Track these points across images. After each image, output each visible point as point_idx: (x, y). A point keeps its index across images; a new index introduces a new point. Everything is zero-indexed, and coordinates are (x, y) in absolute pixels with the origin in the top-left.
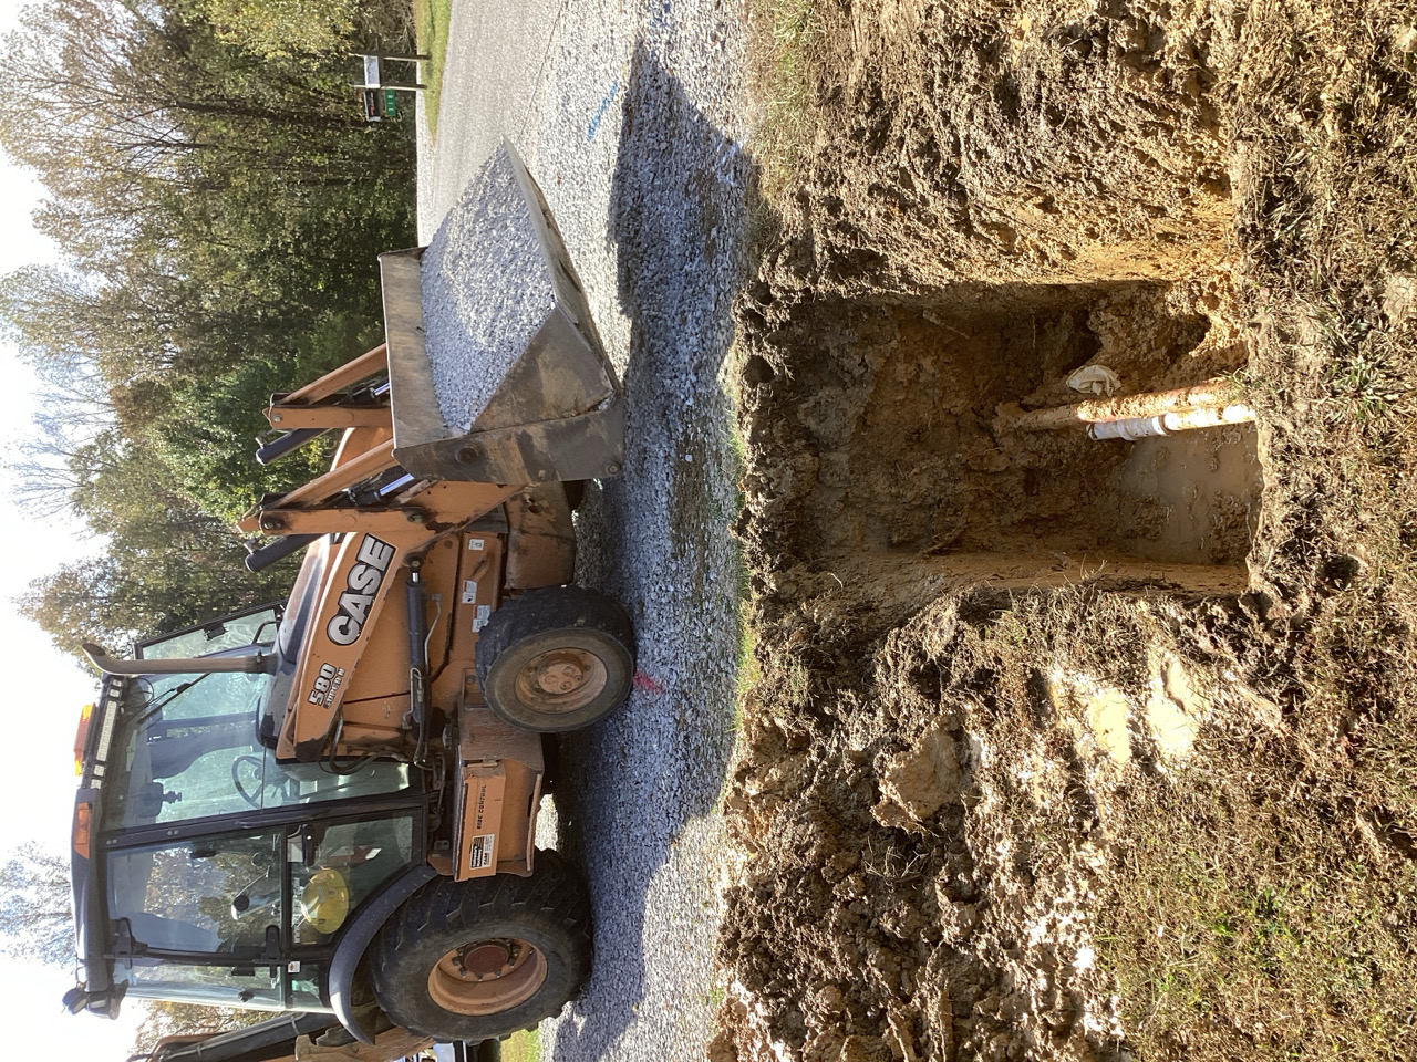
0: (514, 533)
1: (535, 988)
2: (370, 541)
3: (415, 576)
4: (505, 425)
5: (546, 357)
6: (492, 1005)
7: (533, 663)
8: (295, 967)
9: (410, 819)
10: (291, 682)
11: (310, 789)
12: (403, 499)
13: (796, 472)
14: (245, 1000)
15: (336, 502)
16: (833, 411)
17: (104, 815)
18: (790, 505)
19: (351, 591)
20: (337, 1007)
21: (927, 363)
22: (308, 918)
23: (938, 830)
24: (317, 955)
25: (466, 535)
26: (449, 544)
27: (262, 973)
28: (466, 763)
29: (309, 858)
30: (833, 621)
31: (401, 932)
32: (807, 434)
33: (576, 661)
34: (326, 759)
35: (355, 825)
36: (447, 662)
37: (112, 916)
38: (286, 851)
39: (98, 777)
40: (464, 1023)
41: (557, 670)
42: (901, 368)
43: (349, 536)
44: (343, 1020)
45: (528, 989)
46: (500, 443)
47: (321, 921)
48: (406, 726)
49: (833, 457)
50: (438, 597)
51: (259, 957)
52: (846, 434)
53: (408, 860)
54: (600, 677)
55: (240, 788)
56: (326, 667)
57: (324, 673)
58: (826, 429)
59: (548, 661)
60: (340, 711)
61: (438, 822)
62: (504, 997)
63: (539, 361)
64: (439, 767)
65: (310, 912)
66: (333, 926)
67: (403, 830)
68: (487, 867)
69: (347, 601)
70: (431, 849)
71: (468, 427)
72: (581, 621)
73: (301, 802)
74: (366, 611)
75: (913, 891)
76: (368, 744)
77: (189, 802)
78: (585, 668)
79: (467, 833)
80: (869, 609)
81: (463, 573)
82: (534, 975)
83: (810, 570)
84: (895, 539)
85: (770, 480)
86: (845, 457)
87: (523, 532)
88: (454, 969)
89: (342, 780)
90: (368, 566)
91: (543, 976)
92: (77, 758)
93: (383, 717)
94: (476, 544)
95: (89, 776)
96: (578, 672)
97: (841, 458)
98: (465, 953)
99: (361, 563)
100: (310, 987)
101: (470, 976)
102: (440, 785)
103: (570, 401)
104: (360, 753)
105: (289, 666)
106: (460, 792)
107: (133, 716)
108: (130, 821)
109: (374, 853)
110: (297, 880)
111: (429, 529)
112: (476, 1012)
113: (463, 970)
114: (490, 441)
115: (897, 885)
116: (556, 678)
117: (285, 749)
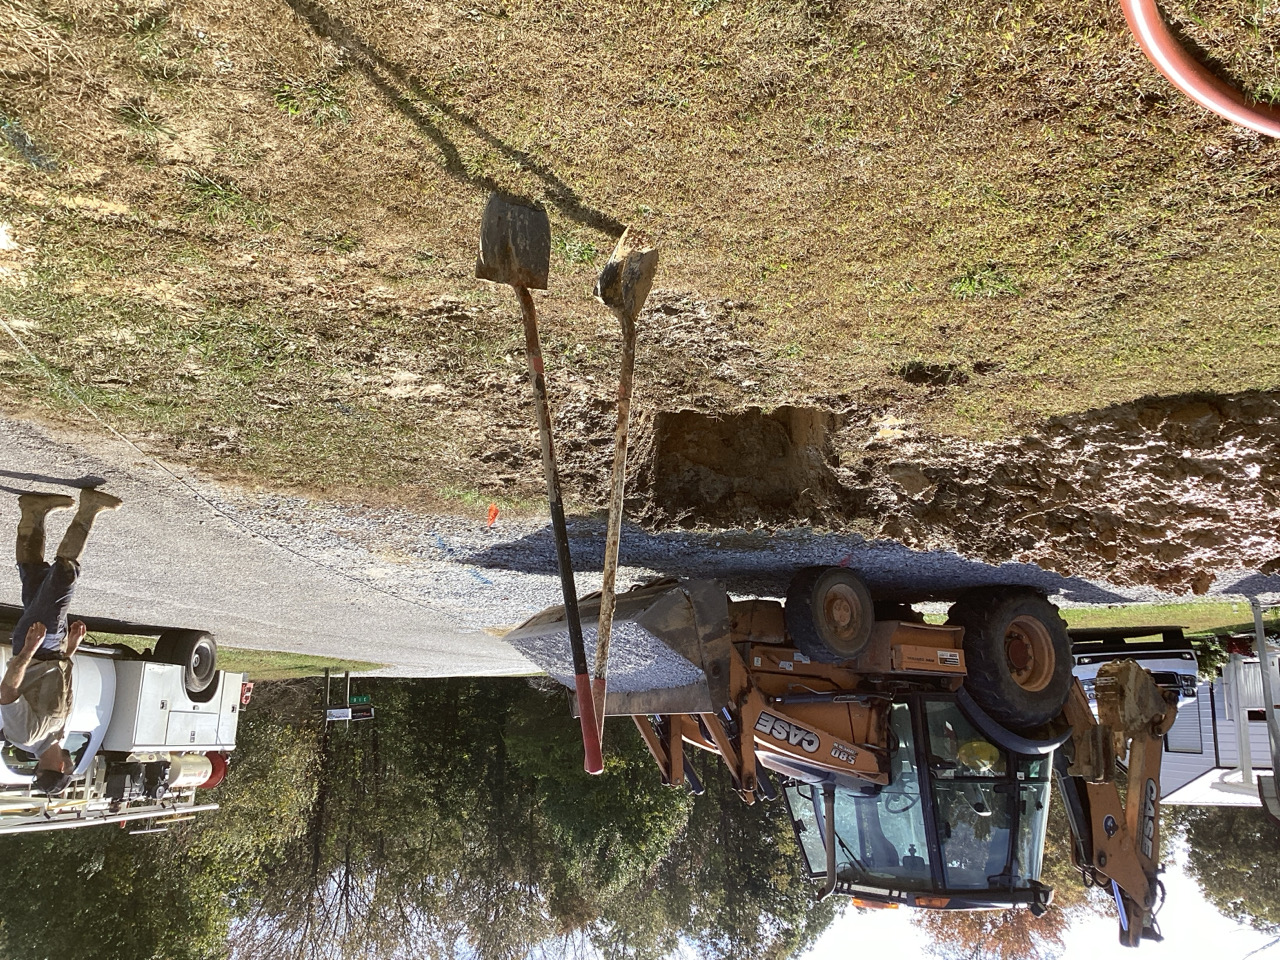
0: (751, 639)
1: (1038, 623)
2: (759, 727)
3: (778, 700)
4: (699, 649)
5: (661, 627)
6: (1049, 650)
7: (833, 629)
8: (1020, 775)
9: (928, 703)
10: (840, 775)
11: (907, 766)
12: (734, 707)
13: (744, 505)
14: (1041, 807)
15: (736, 745)
16: (713, 486)
17: (923, 891)
18: (762, 508)
19: (787, 738)
20: (1049, 750)
21: (688, 437)
22: (989, 767)
23: (936, 478)
24: (1014, 762)
25: (752, 668)
26: (758, 679)
27: (1024, 795)
28: (893, 669)
29: (952, 765)
30: (829, 500)
31: (1000, 709)
32: (723, 498)
33: (832, 601)
34: (889, 754)
35: (931, 737)
36: (829, 680)
37: (987, 887)
38: (946, 780)
39: (900, 894)
40: (1060, 668)
41: (836, 614)
42: (691, 451)
43: (756, 739)
44: (1057, 745)
45: (1039, 628)
46: (708, 652)
47: (991, 759)
48: (869, 706)
49: (736, 485)
50: (790, 686)
51: (1013, 798)
52: (725, 479)
53: (953, 704)
54: (841, 588)
55: (907, 808)
56: (833, 754)
57: (837, 755)
58: (721, 489)
59: (830, 619)
60: (860, 746)
61: (930, 685)
62: (1044, 641)
63: (664, 631)
64: (895, 684)
65: (985, 766)
66: (995, 751)
67: (934, 707)
68: (958, 656)
69: (793, 741)
70: (947, 690)
71: (700, 671)
72: (808, 601)
73: (916, 772)
74: (800, 729)
75: (964, 491)
76: (880, 728)
77: (914, 839)
78: (835, 598)
79: (938, 668)
80: (823, 480)
81: (776, 670)
82: (1030, 623)
83: (797, 500)
84: (781, 454)
85: (748, 519)
86: (737, 479)
87: (750, 633)
88: (1025, 674)
89: (902, 745)
90: (773, 728)
91: (1031, 618)
92: (887, 907)
93: (862, 719)
94: (757, 662)
95: (899, 900)
96: (838, 601)
97: (737, 482)
98: (1014, 667)
99: (771, 732)
100: (1035, 767)
101: (1030, 665)
102: (905, 684)
103: (685, 612)
104: (885, 734)
105: (831, 776)
106: (910, 672)
107: (861, 875)
108: (927, 875)
109: (948, 725)
110: (965, 773)
111: (750, 692)
112: (1054, 661)
113: (1025, 669)
114: (708, 659)
115: (961, 497)
116: (842, 616)
117: (882, 780)
